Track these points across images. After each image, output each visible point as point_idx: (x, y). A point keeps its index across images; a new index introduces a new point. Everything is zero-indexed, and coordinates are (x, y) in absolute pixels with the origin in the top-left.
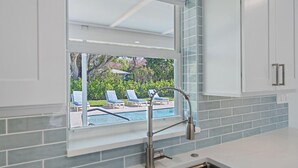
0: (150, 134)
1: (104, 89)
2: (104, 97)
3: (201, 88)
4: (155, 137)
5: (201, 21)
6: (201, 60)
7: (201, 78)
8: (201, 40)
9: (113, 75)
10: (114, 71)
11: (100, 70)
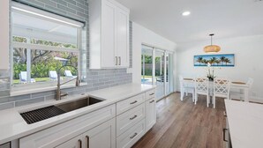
0: (59, 85)
1: (48, 70)
2: (48, 76)
3: (88, 66)
4: (61, 87)
5: (88, 37)
6: (88, 54)
7: (88, 62)
8: (88, 46)
9: (56, 61)
10: (57, 58)
11: (45, 57)
